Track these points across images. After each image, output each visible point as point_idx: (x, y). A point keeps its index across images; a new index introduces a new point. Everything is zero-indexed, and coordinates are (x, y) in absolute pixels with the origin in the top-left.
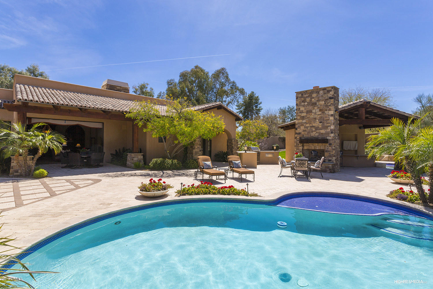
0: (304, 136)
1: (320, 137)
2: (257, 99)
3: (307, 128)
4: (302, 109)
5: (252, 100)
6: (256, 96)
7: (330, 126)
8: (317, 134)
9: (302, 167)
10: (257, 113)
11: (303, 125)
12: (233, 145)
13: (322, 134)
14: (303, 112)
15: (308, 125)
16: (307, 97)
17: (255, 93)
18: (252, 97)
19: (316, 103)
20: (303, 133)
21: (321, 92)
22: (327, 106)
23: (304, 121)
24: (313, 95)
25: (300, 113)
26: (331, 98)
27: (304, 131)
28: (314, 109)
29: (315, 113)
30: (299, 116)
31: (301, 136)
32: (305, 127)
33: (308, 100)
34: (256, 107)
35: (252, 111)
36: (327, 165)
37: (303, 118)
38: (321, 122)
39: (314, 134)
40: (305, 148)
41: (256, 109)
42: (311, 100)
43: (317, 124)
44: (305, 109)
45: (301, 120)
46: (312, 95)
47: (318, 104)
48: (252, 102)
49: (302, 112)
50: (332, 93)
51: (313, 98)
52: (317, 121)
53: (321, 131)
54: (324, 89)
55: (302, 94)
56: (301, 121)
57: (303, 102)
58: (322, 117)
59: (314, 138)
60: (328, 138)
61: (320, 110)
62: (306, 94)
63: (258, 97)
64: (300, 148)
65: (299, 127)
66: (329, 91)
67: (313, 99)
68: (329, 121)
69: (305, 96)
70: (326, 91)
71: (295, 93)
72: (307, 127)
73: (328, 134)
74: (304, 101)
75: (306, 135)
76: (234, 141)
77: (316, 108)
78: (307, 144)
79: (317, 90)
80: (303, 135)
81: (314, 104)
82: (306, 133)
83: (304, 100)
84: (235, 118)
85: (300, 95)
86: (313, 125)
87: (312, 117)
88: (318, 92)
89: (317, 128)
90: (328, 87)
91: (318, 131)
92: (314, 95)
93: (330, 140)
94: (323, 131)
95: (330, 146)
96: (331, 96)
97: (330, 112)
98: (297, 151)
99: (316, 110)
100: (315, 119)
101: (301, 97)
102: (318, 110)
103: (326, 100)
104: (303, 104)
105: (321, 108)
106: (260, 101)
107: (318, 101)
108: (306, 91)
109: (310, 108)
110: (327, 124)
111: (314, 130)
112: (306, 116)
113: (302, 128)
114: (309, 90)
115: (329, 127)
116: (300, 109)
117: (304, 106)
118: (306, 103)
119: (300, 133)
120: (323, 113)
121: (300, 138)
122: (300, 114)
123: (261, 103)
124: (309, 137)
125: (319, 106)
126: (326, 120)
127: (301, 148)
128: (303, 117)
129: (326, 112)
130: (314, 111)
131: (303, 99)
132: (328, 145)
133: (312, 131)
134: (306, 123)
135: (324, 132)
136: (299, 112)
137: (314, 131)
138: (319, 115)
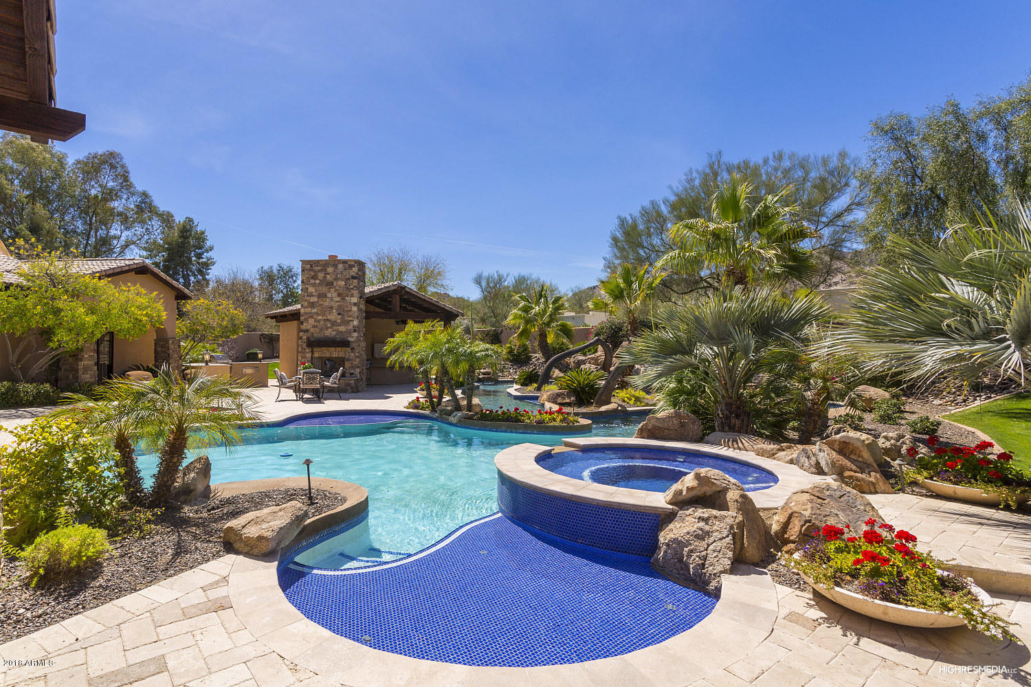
0: (315, 335)
1: (338, 338)
2: (201, 238)
3: (319, 322)
4: (311, 289)
5: (186, 238)
6: (199, 229)
7: (352, 321)
8: (334, 333)
9: (311, 384)
10: (200, 272)
11: (312, 317)
12: (171, 351)
13: (341, 332)
14: (313, 296)
15: (320, 318)
16: (319, 271)
17: (196, 223)
18: (187, 231)
19: (332, 283)
20: (312, 330)
21: (340, 266)
22: (348, 289)
23: (315, 310)
24: (328, 269)
25: (308, 296)
26: (354, 278)
27: (314, 327)
28: (329, 292)
29: (332, 299)
30: (306, 301)
31: (309, 334)
32: (316, 321)
33: (321, 275)
34: (199, 256)
35: (186, 264)
36: (347, 382)
37: (312, 305)
38: (339, 314)
39: (330, 333)
40: (316, 355)
41: (198, 263)
42: (325, 277)
43: (334, 316)
44: (316, 291)
45: (310, 309)
46: (326, 270)
47: (335, 284)
48: (188, 243)
49: (311, 295)
50: (355, 269)
51: (329, 274)
52: (334, 311)
53: (339, 327)
54: (345, 262)
55: (311, 266)
56: (309, 310)
57: (312, 278)
58: (341, 306)
59: (329, 338)
60: (350, 339)
61: (339, 295)
62: (317, 266)
63: (203, 233)
64: (307, 355)
65: (306, 320)
66: (351, 267)
67: (328, 276)
68: (350, 313)
69: (316, 268)
70: (347, 266)
71: (301, 261)
72: (319, 321)
73: (348, 332)
74: (314, 277)
75: (317, 334)
76: (173, 342)
77: (332, 290)
78: (319, 349)
79: (333, 261)
80: (313, 334)
81: (330, 284)
82: (317, 330)
83: (314, 276)
85: (308, 267)
86: (329, 317)
87: (326, 304)
88: (335, 266)
89: (334, 323)
90: (350, 260)
91: (335, 328)
92: (330, 270)
93: (352, 342)
94: (342, 329)
95: (352, 352)
96: (354, 274)
97: (352, 299)
98: (303, 360)
99: (332, 294)
100: (332, 308)
101: (310, 270)
102: (335, 295)
103: (347, 279)
104: (312, 281)
105: (340, 292)
106: (208, 244)
107: (336, 279)
108: (318, 261)
109: (324, 289)
110: (348, 317)
111: (329, 325)
112: (318, 302)
113: (311, 321)
114: (323, 261)
115: (351, 323)
116: (307, 289)
117: (314, 285)
118: (318, 282)
119: (307, 331)
120: (343, 299)
121: (308, 338)
122: (308, 298)
123: (211, 249)
124: (322, 336)
125: (337, 288)
126: (347, 311)
127: (309, 355)
128: (313, 303)
129: (347, 298)
130: (329, 295)
131: (312, 273)
132: (350, 351)
133: (327, 328)
134: (317, 314)
135: (344, 330)
136: (306, 294)
137: (329, 328)
138: (337, 302)
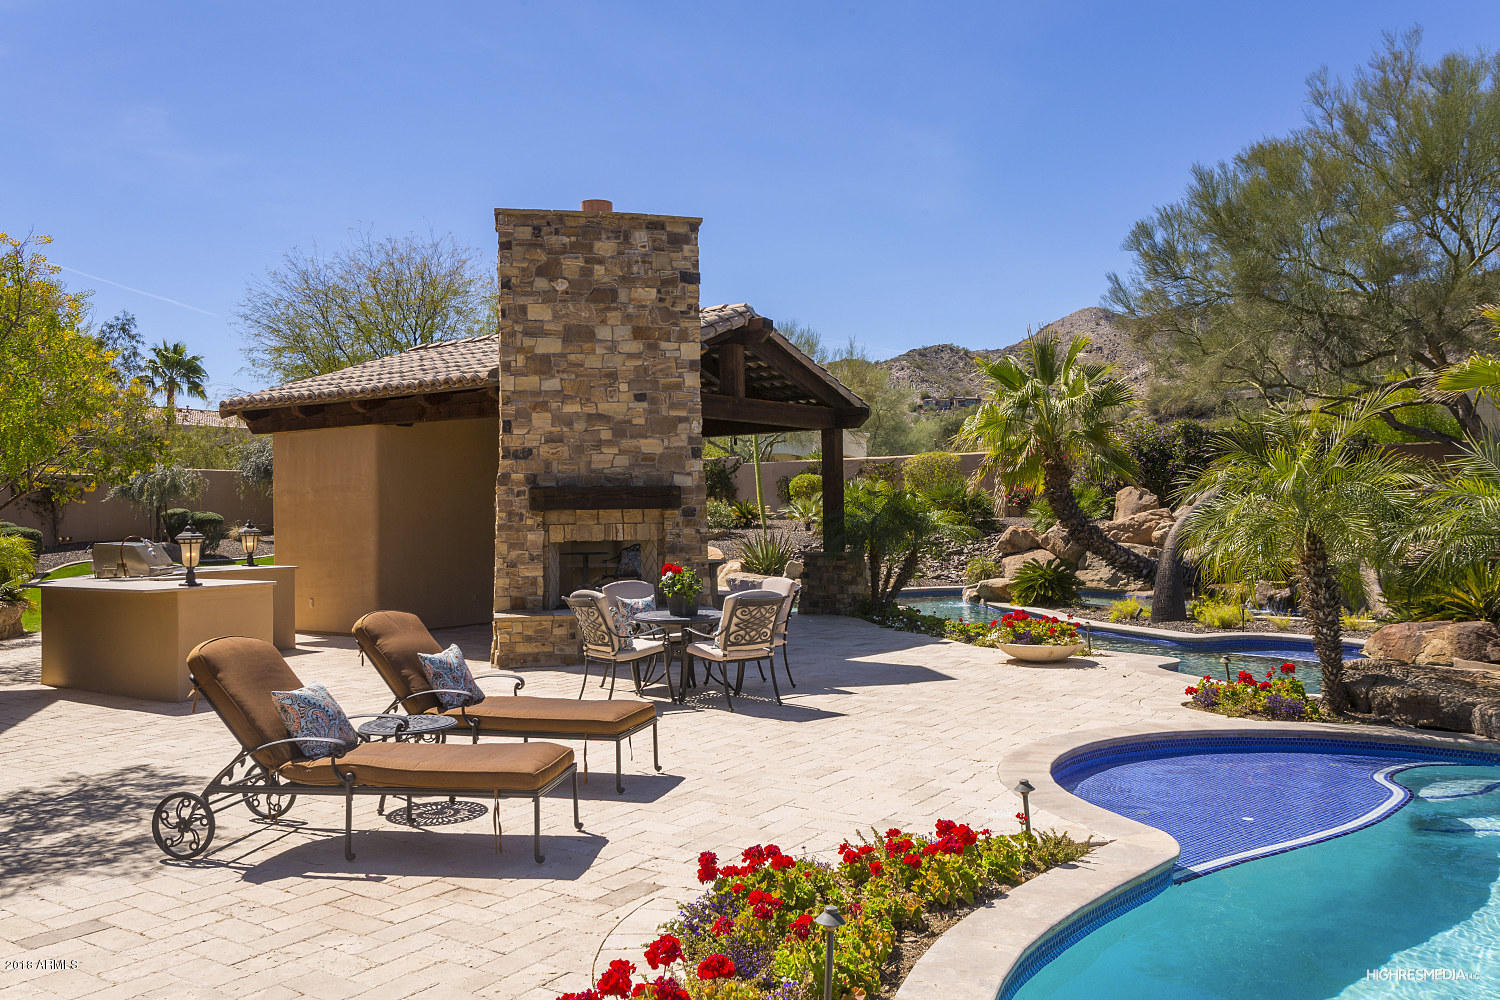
0: (555, 467)
1: (640, 476)
3: (570, 425)
4: (538, 312)
7: (685, 420)
8: (623, 461)
11: (543, 406)
13: (649, 458)
14: (543, 333)
15: (571, 408)
16: (564, 250)
19: (612, 294)
20: (545, 451)
21: (641, 237)
22: (670, 315)
23: (552, 384)
24: (597, 245)
25: (526, 333)
26: (686, 277)
27: (551, 439)
28: (603, 322)
29: (613, 347)
30: (521, 350)
31: (533, 466)
32: (558, 419)
33: (572, 265)
37: (543, 365)
38: (640, 398)
39: (609, 460)
40: (557, 536)
42: (586, 272)
43: (620, 404)
44: (556, 317)
45: (536, 378)
46: (590, 248)
47: (623, 296)
49: (536, 331)
50: (692, 251)
51: (600, 262)
52: (624, 387)
53: (643, 441)
54: (655, 224)
55: (537, 231)
56: (531, 382)
57: (540, 273)
58: (646, 369)
59: (608, 479)
60: (679, 480)
61: (638, 333)
62: (557, 232)
64: (531, 537)
65: (524, 416)
67: (599, 270)
68: (678, 396)
69: (557, 241)
70: (664, 237)
71: (495, 212)
72: (569, 421)
73: (676, 458)
74: (549, 271)
75: (562, 463)
77: (614, 317)
78: (566, 516)
79: (617, 221)
80: (548, 464)
81: (605, 297)
82: (564, 451)
83: (547, 264)
85: (525, 233)
86: (604, 408)
87: (593, 362)
88: (623, 236)
89: (622, 429)
90: (674, 220)
91: (626, 443)
92: (605, 247)
93: (689, 490)
94: (651, 446)
95: (688, 524)
96: (688, 265)
97: (684, 347)
98: (514, 554)
99: (613, 330)
100: (613, 376)
101: (532, 245)
102: (624, 332)
103: (666, 282)
104: (541, 284)
105: (642, 323)
107: (628, 280)
108: (561, 217)
109: (584, 313)
110: (673, 406)
111: (606, 435)
112: (563, 355)
113: (542, 421)
115: (681, 426)
116: (523, 309)
117: (548, 297)
118: (561, 286)
119: (526, 454)
120: (653, 347)
121: (532, 480)
122: (528, 342)
124: (583, 471)
125: (631, 310)
126: (669, 388)
127: (536, 537)
128: (546, 359)
129: (664, 345)
130: (603, 333)
131: (543, 257)
132: (680, 519)
133: (599, 445)
134: (563, 396)
135: (659, 450)
136: (518, 328)
137: (609, 443)
138: (630, 356)
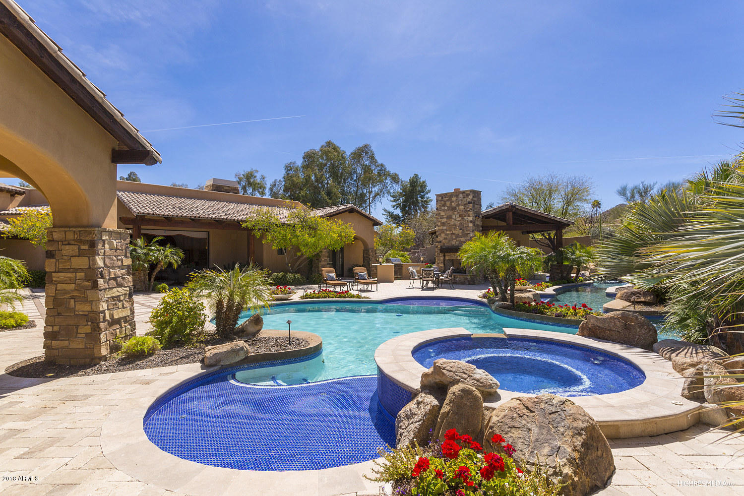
0: (446, 244)
4: (442, 214)
7: (469, 233)
9: (428, 278)
11: (443, 232)
12: (371, 257)
14: (443, 218)
15: (448, 232)
16: (448, 200)
20: (444, 241)
21: (461, 196)
22: (466, 211)
23: (445, 228)
25: (440, 218)
26: (470, 203)
27: (445, 239)
28: (454, 214)
29: (455, 219)
30: (439, 222)
31: (442, 244)
32: (446, 235)
33: (448, 203)
34: (422, 197)
36: (465, 277)
37: (443, 224)
38: (460, 229)
39: (455, 243)
40: (447, 258)
41: (422, 201)
42: (451, 204)
43: (457, 231)
44: (445, 214)
45: (442, 227)
46: (452, 199)
47: (457, 208)
49: (442, 218)
50: (470, 197)
51: (453, 202)
52: (457, 227)
54: (463, 192)
55: (442, 197)
57: (443, 206)
58: (462, 223)
59: (455, 247)
61: (460, 216)
62: (446, 197)
64: (441, 258)
65: (440, 234)
66: (468, 195)
67: (453, 204)
68: (468, 228)
69: (445, 199)
70: (465, 195)
71: (436, 195)
72: (448, 235)
74: (444, 205)
75: (447, 244)
76: (372, 251)
77: (456, 213)
78: (448, 254)
79: (457, 192)
80: (444, 244)
81: (454, 209)
82: (447, 241)
84: (371, 223)
85: (440, 198)
86: (454, 232)
87: (452, 223)
88: (457, 196)
89: (457, 236)
90: (467, 191)
91: (458, 239)
92: (454, 199)
94: (463, 239)
96: (469, 200)
97: (469, 218)
99: (456, 216)
100: (456, 225)
101: (441, 200)
102: (457, 216)
103: (465, 204)
104: (443, 208)
107: (458, 205)
108: (446, 194)
109: (450, 213)
110: (467, 231)
111: (454, 238)
112: (447, 222)
113: (443, 235)
114: (449, 193)
116: (440, 213)
117: (444, 211)
118: (446, 208)
119: (441, 242)
120: (463, 218)
121: (441, 247)
122: (441, 220)
124: (450, 245)
125: (459, 211)
126: (466, 227)
127: (442, 258)
129: (465, 218)
130: (454, 217)
131: (443, 203)
134: (447, 230)
137: (455, 239)
138: (459, 221)
